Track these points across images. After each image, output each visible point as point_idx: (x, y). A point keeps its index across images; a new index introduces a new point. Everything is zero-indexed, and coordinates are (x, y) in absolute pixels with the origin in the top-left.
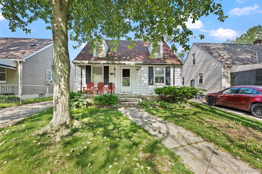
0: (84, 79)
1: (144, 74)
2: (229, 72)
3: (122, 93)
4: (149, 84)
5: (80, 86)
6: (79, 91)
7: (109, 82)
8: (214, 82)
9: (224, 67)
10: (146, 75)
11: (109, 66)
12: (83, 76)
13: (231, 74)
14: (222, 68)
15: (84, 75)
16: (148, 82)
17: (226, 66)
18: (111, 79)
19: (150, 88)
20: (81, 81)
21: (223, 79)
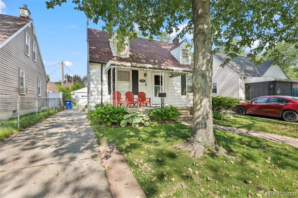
0: (106, 87)
1: (177, 83)
2: (244, 83)
3: (155, 106)
4: (182, 94)
5: (100, 97)
6: (99, 103)
7: (139, 92)
8: (230, 92)
9: (241, 78)
10: (179, 84)
11: (138, 71)
12: (104, 83)
13: (246, 84)
14: (240, 79)
15: (106, 81)
16: (180, 91)
17: (243, 77)
18: (141, 88)
19: (183, 98)
20: (102, 89)
21: (240, 90)
